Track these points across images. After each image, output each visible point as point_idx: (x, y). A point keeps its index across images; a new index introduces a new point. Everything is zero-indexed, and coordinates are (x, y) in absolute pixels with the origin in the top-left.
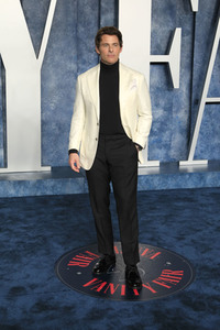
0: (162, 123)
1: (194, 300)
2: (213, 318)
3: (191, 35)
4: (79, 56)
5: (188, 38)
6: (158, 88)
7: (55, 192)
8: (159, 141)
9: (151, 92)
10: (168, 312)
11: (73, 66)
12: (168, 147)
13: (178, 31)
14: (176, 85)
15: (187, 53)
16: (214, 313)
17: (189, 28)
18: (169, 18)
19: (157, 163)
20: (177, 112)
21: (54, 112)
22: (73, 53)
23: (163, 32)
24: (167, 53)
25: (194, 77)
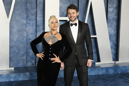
4: (27, 17)
7: (16, 80)
11: (25, 22)
18: (67, 1)
21: (16, 42)
22: (25, 16)
23: (65, 7)
24: (66, 16)
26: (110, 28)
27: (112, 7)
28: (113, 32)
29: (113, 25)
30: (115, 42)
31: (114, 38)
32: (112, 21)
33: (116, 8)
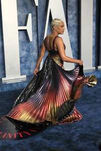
0: (26, 58)
1: (48, 135)
2: (57, 142)
3: (36, 16)
5: (35, 18)
6: (23, 42)
8: (25, 66)
9: (19, 44)
10: (37, 142)
12: (29, 68)
13: (30, 15)
14: (31, 39)
15: (35, 25)
16: (57, 140)
17: (35, 13)
18: (25, 9)
19: (25, 76)
20: (32, 52)
23: (23, 16)
24: (25, 25)
25: (39, 36)
26: (71, 36)
27: (71, 14)
28: (74, 39)
29: (73, 33)
30: (76, 50)
31: (75, 46)
32: (72, 28)
33: (76, 14)
